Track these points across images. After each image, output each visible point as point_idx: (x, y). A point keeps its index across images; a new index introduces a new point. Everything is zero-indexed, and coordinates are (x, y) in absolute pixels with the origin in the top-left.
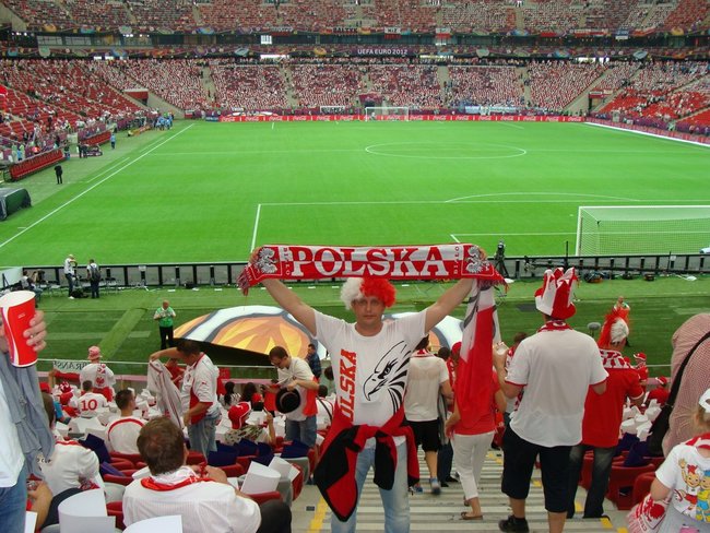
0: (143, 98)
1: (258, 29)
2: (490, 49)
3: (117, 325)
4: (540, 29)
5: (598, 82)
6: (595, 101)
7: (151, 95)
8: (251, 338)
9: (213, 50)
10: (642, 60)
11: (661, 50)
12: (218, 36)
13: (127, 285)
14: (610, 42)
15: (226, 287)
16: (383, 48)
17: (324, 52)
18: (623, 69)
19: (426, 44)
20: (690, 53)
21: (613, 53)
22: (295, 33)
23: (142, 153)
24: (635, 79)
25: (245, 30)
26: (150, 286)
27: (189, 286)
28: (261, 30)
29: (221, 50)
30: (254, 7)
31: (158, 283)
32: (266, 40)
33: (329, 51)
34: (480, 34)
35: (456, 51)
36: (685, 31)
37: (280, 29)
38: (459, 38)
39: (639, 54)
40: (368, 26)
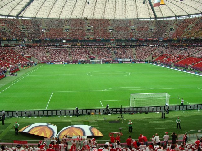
0: (30, 58)
1: (62, 38)
2: (125, 43)
3: (7, 128)
4: (139, 38)
5: (155, 52)
6: (154, 57)
7: (31, 57)
8: (38, 132)
9: (49, 44)
10: (166, 46)
11: (171, 44)
12: (51, 40)
13: (13, 116)
14: (158, 41)
15: (38, 117)
16: (96, 43)
17: (80, 44)
18: (161, 48)
19: (108, 42)
20: (179, 44)
21: (159, 44)
22: (72, 39)
23: (26, 75)
24: (164, 51)
25: (58, 38)
26: (19, 116)
27: (28, 116)
28: (63, 39)
29: (52, 44)
30: (61, 32)
31: (20, 116)
32: (64, 41)
33: (81, 44)
34: (123, 39)
35: (116, 44)
36: (177, 38)
37: (68, 38)
38: (117, 40)
39: (166, 44)
40: (92, 37)
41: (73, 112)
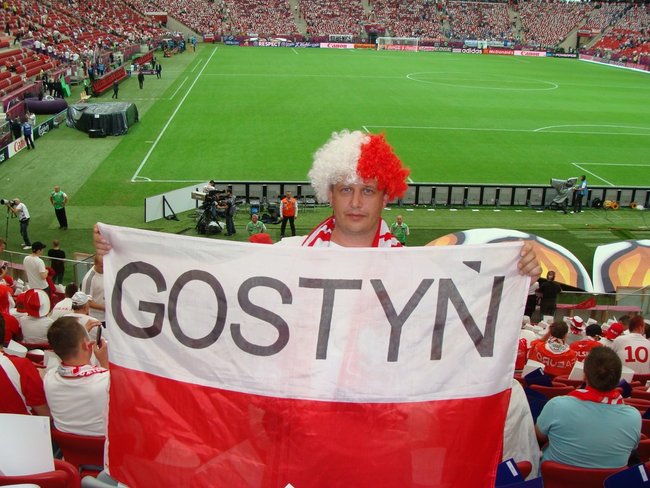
6: (582, 39)
7: (169, 18)
41: (541, 195)
